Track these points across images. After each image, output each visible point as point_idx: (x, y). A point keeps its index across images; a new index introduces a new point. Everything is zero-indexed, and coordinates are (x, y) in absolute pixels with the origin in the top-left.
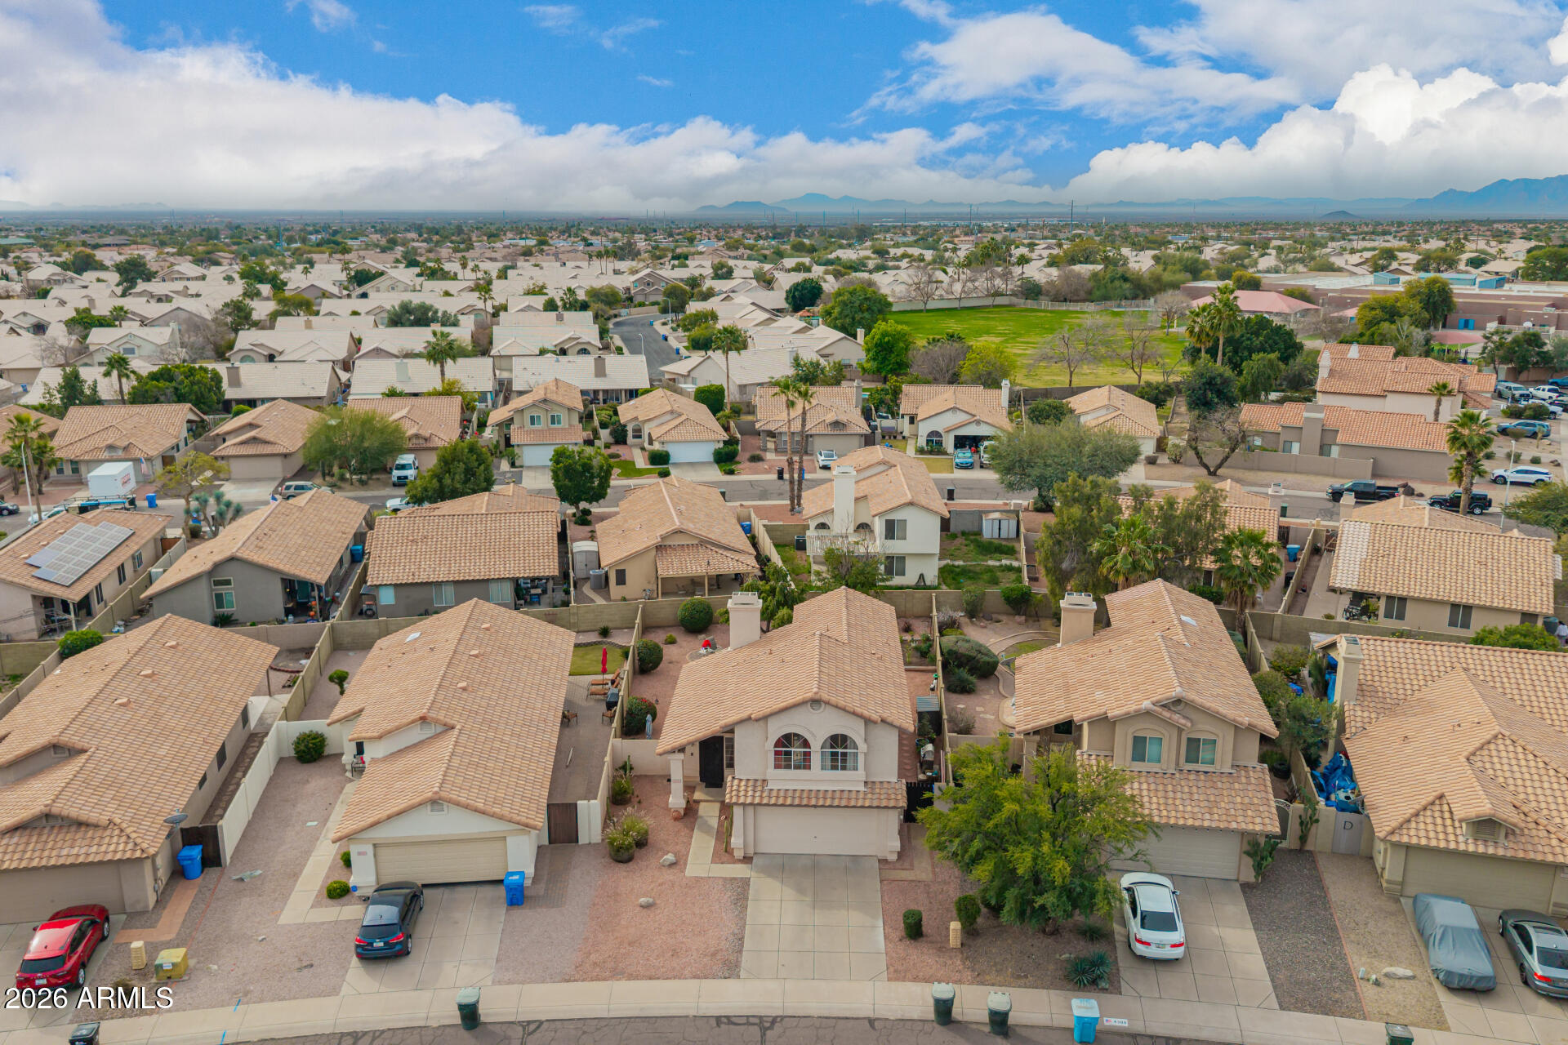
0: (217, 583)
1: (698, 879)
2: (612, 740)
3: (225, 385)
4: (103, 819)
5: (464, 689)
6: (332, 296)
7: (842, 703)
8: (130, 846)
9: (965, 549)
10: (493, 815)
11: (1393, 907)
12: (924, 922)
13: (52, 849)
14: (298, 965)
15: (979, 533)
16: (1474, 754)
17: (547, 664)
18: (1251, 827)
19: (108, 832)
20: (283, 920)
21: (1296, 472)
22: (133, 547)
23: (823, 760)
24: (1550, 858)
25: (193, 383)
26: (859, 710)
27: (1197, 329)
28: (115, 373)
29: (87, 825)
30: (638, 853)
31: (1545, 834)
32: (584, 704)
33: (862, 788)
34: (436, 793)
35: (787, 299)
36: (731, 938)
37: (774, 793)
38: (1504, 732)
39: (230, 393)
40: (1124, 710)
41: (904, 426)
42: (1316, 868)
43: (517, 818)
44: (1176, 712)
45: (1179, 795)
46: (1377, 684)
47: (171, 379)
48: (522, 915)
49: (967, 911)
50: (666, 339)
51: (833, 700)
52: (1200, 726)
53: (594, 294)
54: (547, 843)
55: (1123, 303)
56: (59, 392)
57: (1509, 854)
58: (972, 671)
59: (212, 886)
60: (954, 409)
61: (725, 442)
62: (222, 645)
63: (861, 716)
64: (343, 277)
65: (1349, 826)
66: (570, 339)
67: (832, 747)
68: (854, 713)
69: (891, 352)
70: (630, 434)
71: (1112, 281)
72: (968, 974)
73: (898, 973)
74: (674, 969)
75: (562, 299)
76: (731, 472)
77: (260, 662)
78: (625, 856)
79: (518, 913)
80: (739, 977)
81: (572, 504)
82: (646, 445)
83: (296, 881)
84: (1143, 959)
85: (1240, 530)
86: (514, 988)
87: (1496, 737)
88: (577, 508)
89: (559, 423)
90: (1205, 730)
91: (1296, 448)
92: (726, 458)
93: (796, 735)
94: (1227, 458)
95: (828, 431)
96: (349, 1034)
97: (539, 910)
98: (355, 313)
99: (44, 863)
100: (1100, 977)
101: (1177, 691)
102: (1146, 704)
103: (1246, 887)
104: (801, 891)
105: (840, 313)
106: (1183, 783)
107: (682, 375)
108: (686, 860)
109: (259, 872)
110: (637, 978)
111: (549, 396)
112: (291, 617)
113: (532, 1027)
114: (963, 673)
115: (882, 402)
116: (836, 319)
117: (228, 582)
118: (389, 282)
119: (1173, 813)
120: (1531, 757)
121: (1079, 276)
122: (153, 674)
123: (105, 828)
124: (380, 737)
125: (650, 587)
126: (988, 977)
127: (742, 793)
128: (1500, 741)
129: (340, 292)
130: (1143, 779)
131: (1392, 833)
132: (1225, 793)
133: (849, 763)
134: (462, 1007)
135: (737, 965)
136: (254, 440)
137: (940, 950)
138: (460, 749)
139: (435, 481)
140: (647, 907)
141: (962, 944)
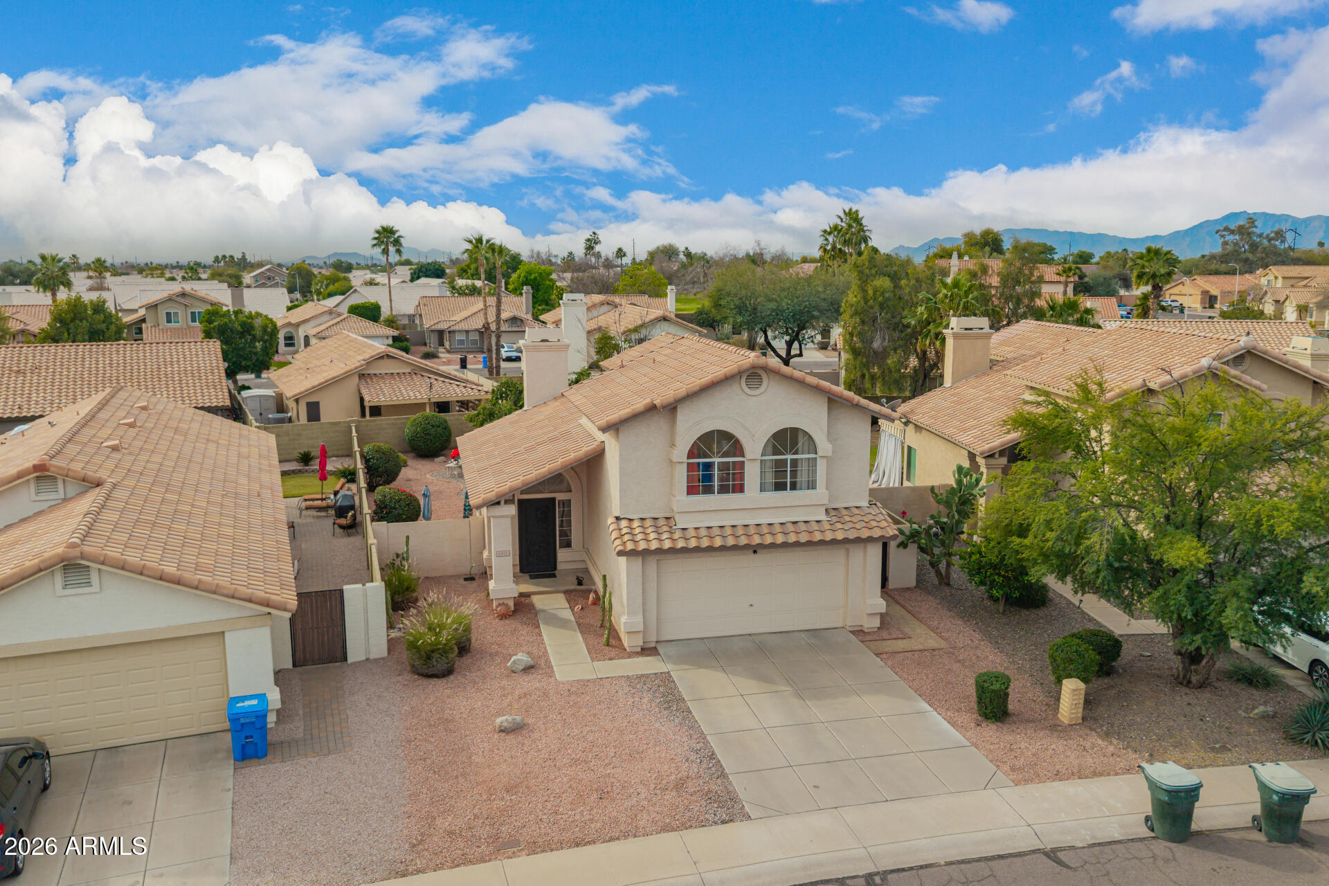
1: (582, 683)
2: (372, 525)
5: (114, 448)
12: (1012, 690)
23: (762, 476)
30: (459, 661)
33: (823, 517)
34: (74, 546)
36: (693, 756)
37: (692, 533)
43: (246, 589)
48: (264, 775)
54: (290, 666)
67: (776, 452)
70: (282, 341)
73: (1026, 774)
74: (616, 821)
78: (441, 666)
79: (259, 773)
80: (747, 817)
93: (722, 433)
97: (303, 761)
101: (1245, 340)
102: (1208, 362)
104: (764, 679)
108: (548, 662)
110: (548, 847)
127: (639, 537)
133: (802, 478)
135: (734, 799)
140: (514, 729)
141: (1084, 719)
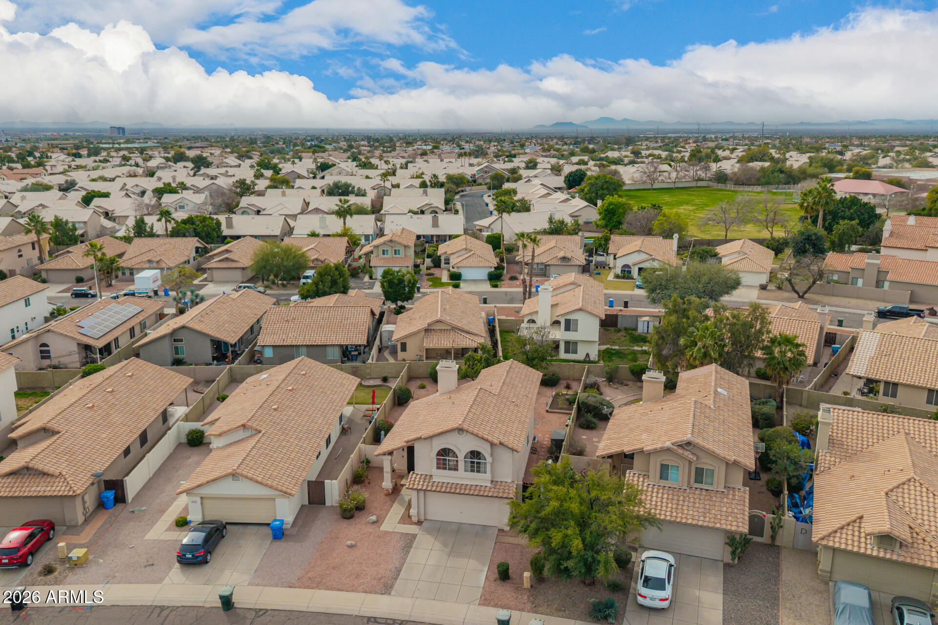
0: (175, 340)
1: (386, 533)
2: (360, 445)
3: (223, 227)
4: (57, 472)
5: (275, 409)
6: (303, 177)
7: (475, 431)
8: (68, 488)
9: (623, 338)
10: (266, 485)
11: (822, 587)
12: (510, 571)
13: (27, 487)
14: (145, 564)
15: (636, 329)
16: (892, 490)
17: (336, 396)
18: (729, 527)
19: (58, 480)
20: (146, 538)
21: (858, 298)
22: (141, 318)
23: (465, 466)
24: (928, 564)
25: (204, 226)
26: (486, 436)
27: (805, 204)
28: (163, 220)
29: (48, 475)
30: (357, 514)
31: (928, 547)
32: (359, 421)
33: (489, 485)
34: (234, 470)
35: (565, 181)
36: (393, 570)
37: (435, 484)
38: (915, 477)
39: (226, 232)
40: (655, 446)
41: (610, 260)
42: (778, 558)
43: (280, 487)
44: (687, 450)
45: (686, 503)
46: (844, 440)
47: (193, 223)
48: (280, 545)
49: (537, 567)
50: (487, 205)
51: (470, 429)
52: (704, 460)
53: (450, 178)
54: (307, 503)
55: (780, 186)
56: (133, 230)
57: (901, 559)
58: (595, 416)
59: (117, 514)
60: (639, 251)
61: (495, 268)
62: (159, 376)
63: (487, 440)
64: (313, 166)
65: (804, 531)
66: (426, 204)
67: (471, 458)
68: (483, 438)
69: (614, 215)
70: (443, 261)
71: (772, 173)
72: (529, 605)
73: (487, 600)
74: (353, 586)
75: (430, 181)
76: (496, 286)
77: (179, 387)
78: (349, 515)
79: (277, 544)
80: (390, 594)
81: (393, 302)
82: (451, 269)
83: (162, 515)
84: (642, 607)
85: (780, 335)
86: (260, 588)
87: (909, 480)
88: (397, 304)
89: (399, 254)
90: (706, 463)
91: (860, 282)
92: (495, 278)
93: (449, 449)
94: (810, 288)
95: (559, 263)
96: (159, 607)
97: (289, 543)
98: (314, 188)
99: (21, 494)
100: (609, 615)
101: (688, 437)
102: (668, 444)
103: (727, 566)
104: (445, 545)
105: (589, 190)
106: (691, 496)
107: (486, 227)
108: (384, 520)
109: (144, 508)
110: (331, 589)
111: (394, 239)
112: (215, 362)
113: (261, 613)
114: (589, 416)
115: (600, 245)
116: (586, 194)
117: (181, 340)
118: (338, 170)
119: (680, 515)
120: (931, 495)
121: (752, 168)
122: (113, 391)
123: (57, 477)
124: (220, 435)
125: (420, 353)
126: (540, 609)
127: (416, 483)
128: (912, 483)
129: (309, 175)
130: (665, 491)
131: (823, 539)
132: (717, 504)
133: (481, 469)
134: (221, 597)
135: (391, 587)
136: (227, 259)
137: (517, 589)
138: (259, 445)
139: (314, 286)
140: (351, 547)
141: (532, 586)
